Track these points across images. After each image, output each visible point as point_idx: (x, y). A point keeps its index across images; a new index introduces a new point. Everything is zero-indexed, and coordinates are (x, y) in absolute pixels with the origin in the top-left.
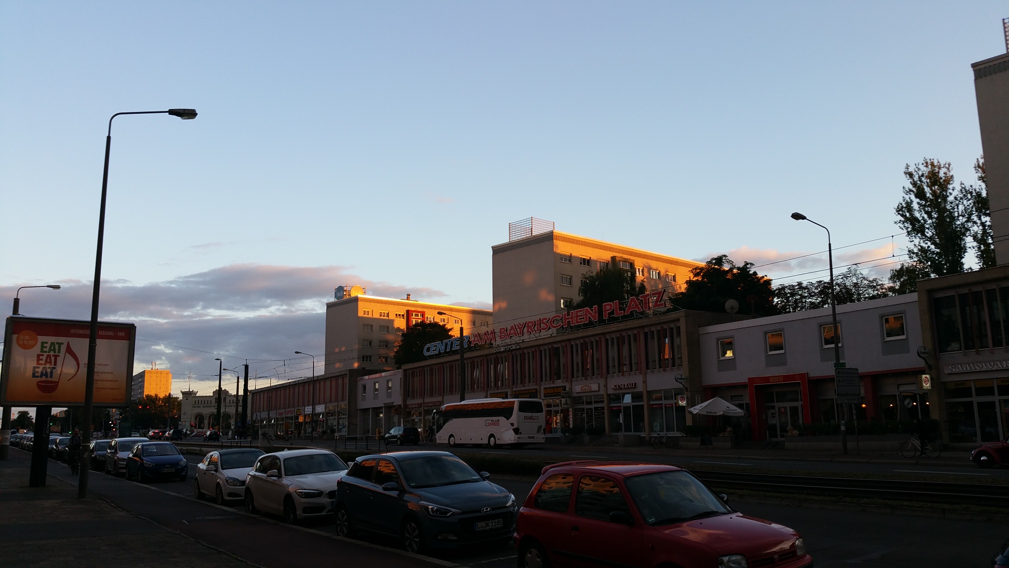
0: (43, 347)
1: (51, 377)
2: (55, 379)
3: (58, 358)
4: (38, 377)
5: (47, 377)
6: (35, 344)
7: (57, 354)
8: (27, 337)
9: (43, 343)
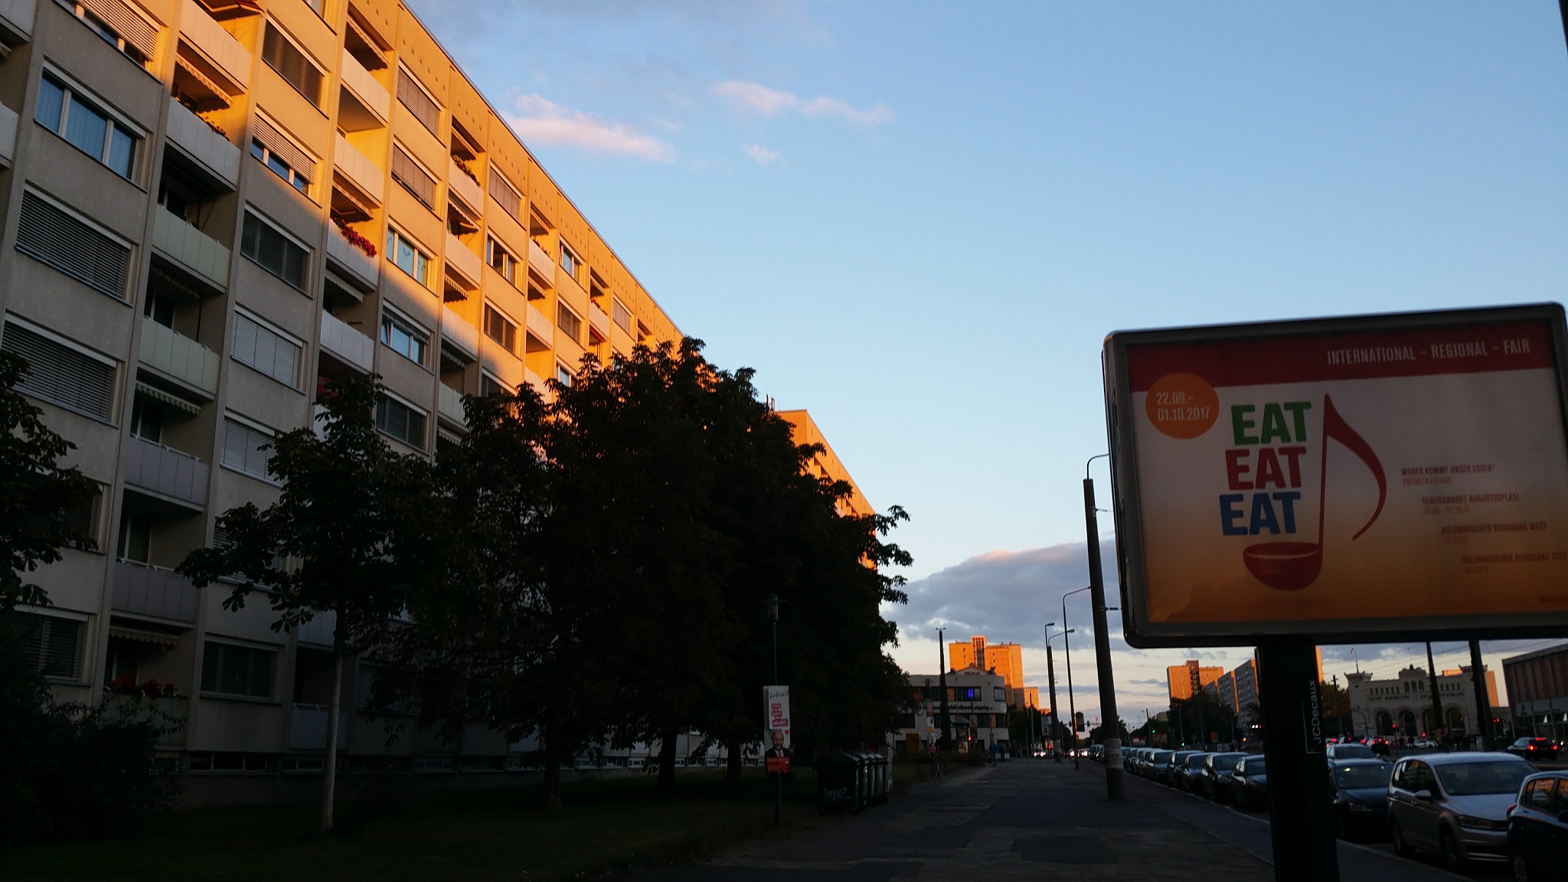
0: (1239, 425)
1: (1291, 527)
2: (1306, 532)
3: (1300, 457)
4: (1242, 531)
5: (1275, 530)
6: (1214, 415)
7: (1294, 443)
8: (1179, 397)
9: (1237, 411)
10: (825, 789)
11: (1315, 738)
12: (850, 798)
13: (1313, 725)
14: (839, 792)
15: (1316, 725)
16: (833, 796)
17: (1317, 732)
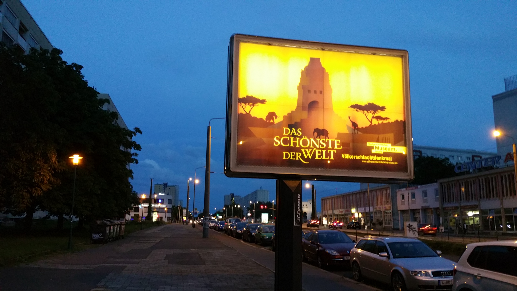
10: (93, 234)
11: (298, 219)
12: (103, 238)
13: (298, 213)
14: (98, 235)
15: (299, 213)
16: (96, 236)
17: (299, 216)
